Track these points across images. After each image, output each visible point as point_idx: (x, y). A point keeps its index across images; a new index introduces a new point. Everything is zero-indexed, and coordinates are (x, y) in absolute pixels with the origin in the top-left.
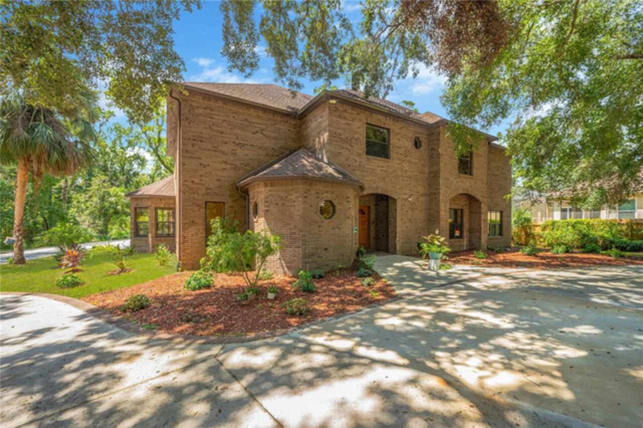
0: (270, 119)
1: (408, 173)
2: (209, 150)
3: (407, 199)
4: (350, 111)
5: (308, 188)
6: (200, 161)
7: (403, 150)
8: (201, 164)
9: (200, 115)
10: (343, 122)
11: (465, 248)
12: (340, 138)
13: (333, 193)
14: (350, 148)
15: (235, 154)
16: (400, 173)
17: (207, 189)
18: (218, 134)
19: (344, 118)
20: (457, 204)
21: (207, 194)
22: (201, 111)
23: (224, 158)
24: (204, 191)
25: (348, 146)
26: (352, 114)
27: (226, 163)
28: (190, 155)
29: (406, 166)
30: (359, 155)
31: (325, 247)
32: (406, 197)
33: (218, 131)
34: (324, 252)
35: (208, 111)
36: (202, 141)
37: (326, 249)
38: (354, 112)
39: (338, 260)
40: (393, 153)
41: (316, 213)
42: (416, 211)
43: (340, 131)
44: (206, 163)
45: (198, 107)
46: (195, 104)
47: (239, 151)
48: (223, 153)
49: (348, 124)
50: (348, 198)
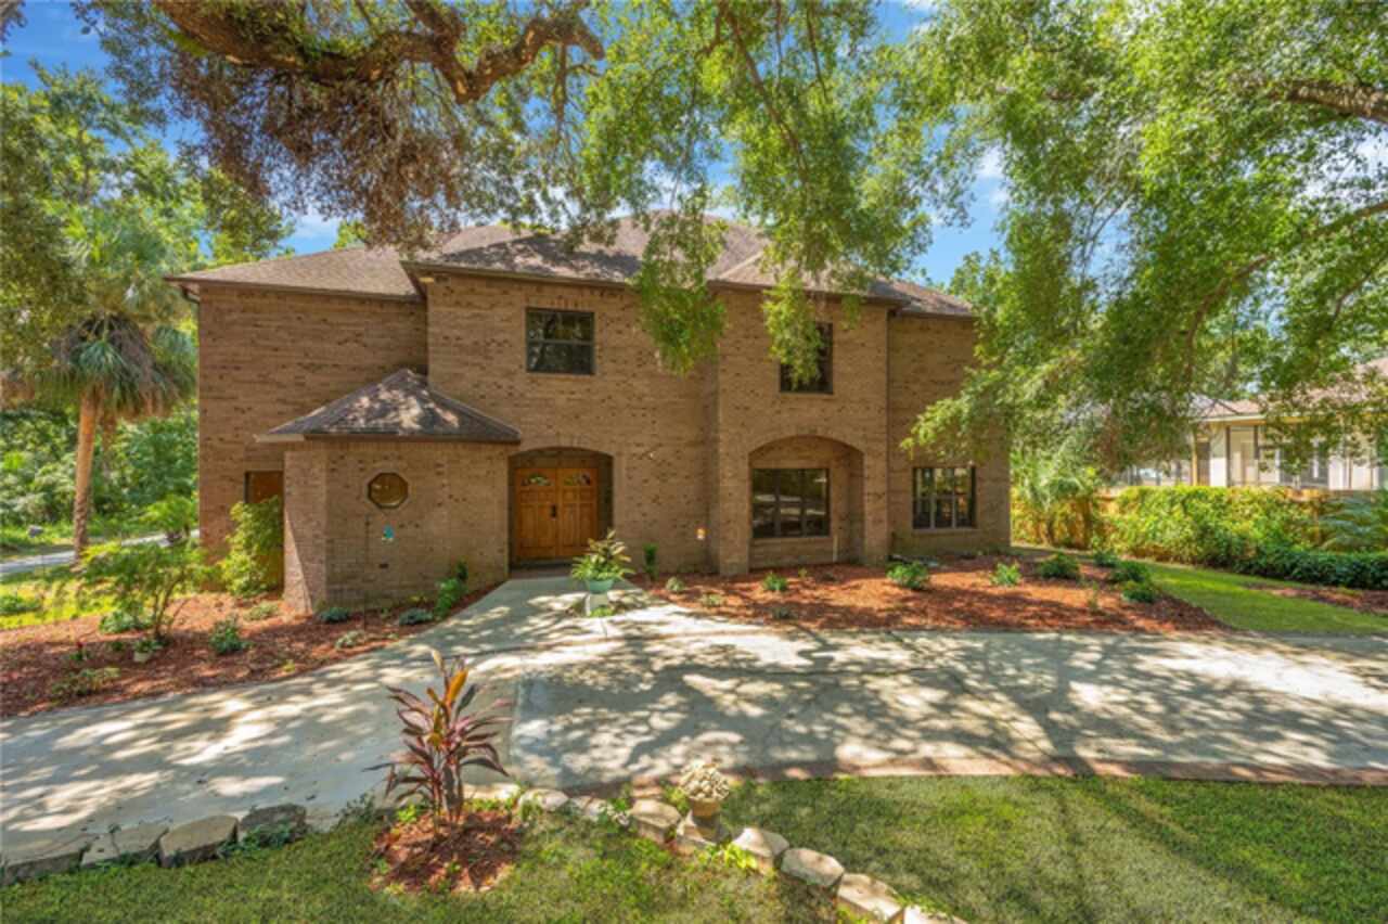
0: (374, 313)
1: (646, 399)
2: (250, 382)
3: (646, 454)
4: (486, 290)
5: (341, 453)
6: (235, 404)
7: (632, 352)
8: (236, 409)
9: (234, 323)
10: (467, 313)
11: (835, 558)
12: (460, 346)
13: (400, 458)
14: (485, 363)
15: (303, 385)
16: (622, 400)
17: (247, 449)
18: (268, 352)
19: (469, 305)
20: (808, 458)
21: (248, 459)
22: (235, 316)
23: (281, 393)
24: (241, 455)
25: (479, 360)
26: (490, 295)
27: (284, 402)
28: (215, 394)
29: (640, 386)
30: (509, 374)
31: (383, 561)
32: (641, 450)
33: (266, 347)
34: (379, 571)
35: (250, 315)
36: (238, 368)
37: (384, 566)
38: (494, 291)
39: (415, 587)
40: (601, 362)
41: (358, 498)
42: (673, 480)
43: (457, 332)
44: (244, 406)
45: (230, 311)
46: (224, 306)
47: (309, 378)
48: (280, 385)
49: (475, 316)
50: (439, 465)
